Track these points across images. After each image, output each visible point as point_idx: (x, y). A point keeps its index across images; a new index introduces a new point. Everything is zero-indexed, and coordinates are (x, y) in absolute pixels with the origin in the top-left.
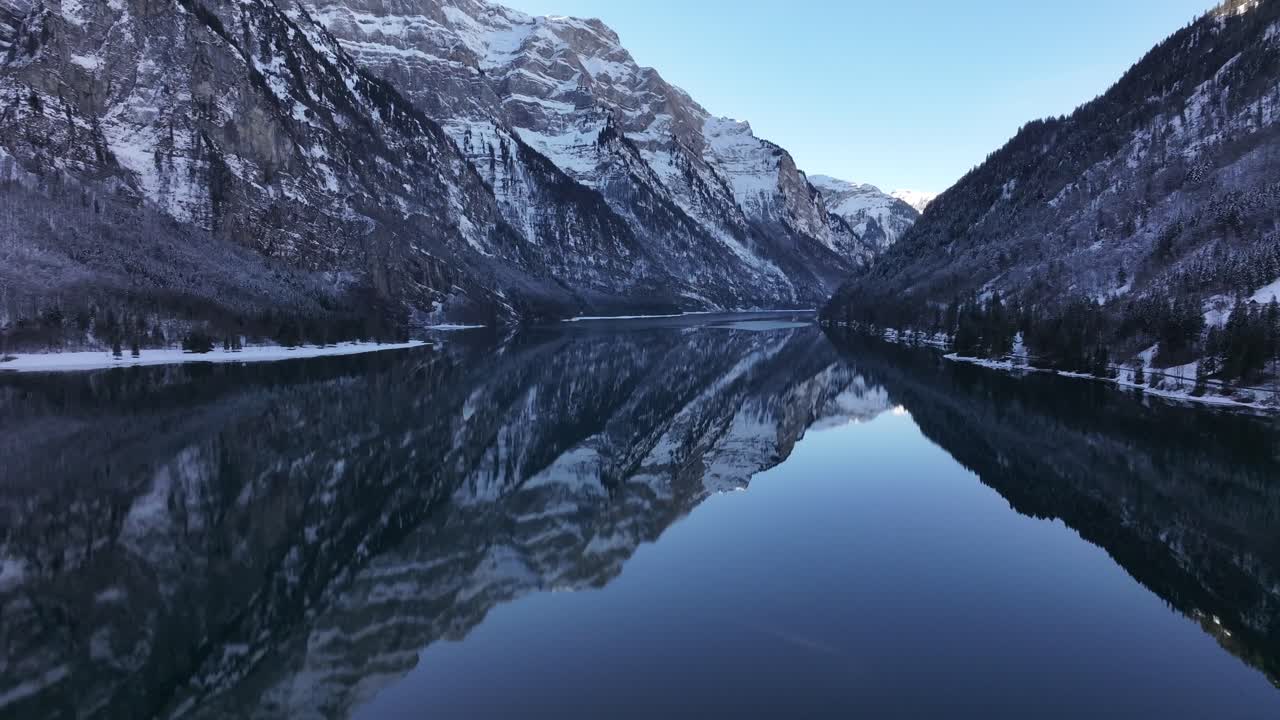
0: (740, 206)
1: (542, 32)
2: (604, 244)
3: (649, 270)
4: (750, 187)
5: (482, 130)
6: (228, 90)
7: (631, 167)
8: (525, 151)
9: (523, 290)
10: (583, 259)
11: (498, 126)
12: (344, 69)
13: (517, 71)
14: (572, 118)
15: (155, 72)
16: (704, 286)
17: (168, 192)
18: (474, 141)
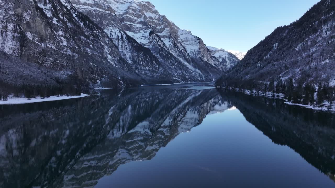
0: (188, 53)
1: (133, 5)
2: (151, 64)
3: (164, 71)
4: (191, 48)
5: (116, 31)
6: (27, 11)
7: (158, 42)
8: (128, 37)
9: (126, 77)
10: (145, 68)
11: (120, 30)
12: (73, 11)
13: (126, 15)
14: (142, 29)
15: (2, 4)
16: (179, 76)
17: (4, 44)
18: (113, 34)
